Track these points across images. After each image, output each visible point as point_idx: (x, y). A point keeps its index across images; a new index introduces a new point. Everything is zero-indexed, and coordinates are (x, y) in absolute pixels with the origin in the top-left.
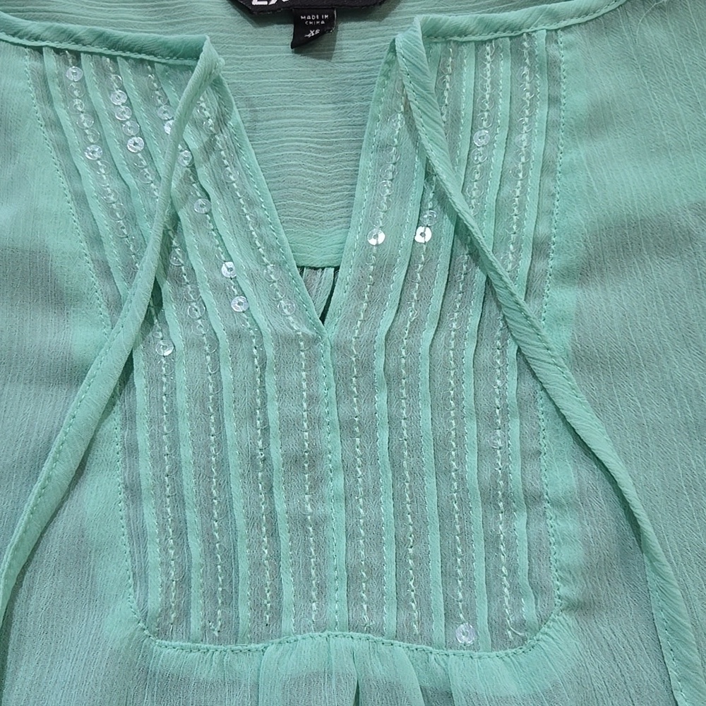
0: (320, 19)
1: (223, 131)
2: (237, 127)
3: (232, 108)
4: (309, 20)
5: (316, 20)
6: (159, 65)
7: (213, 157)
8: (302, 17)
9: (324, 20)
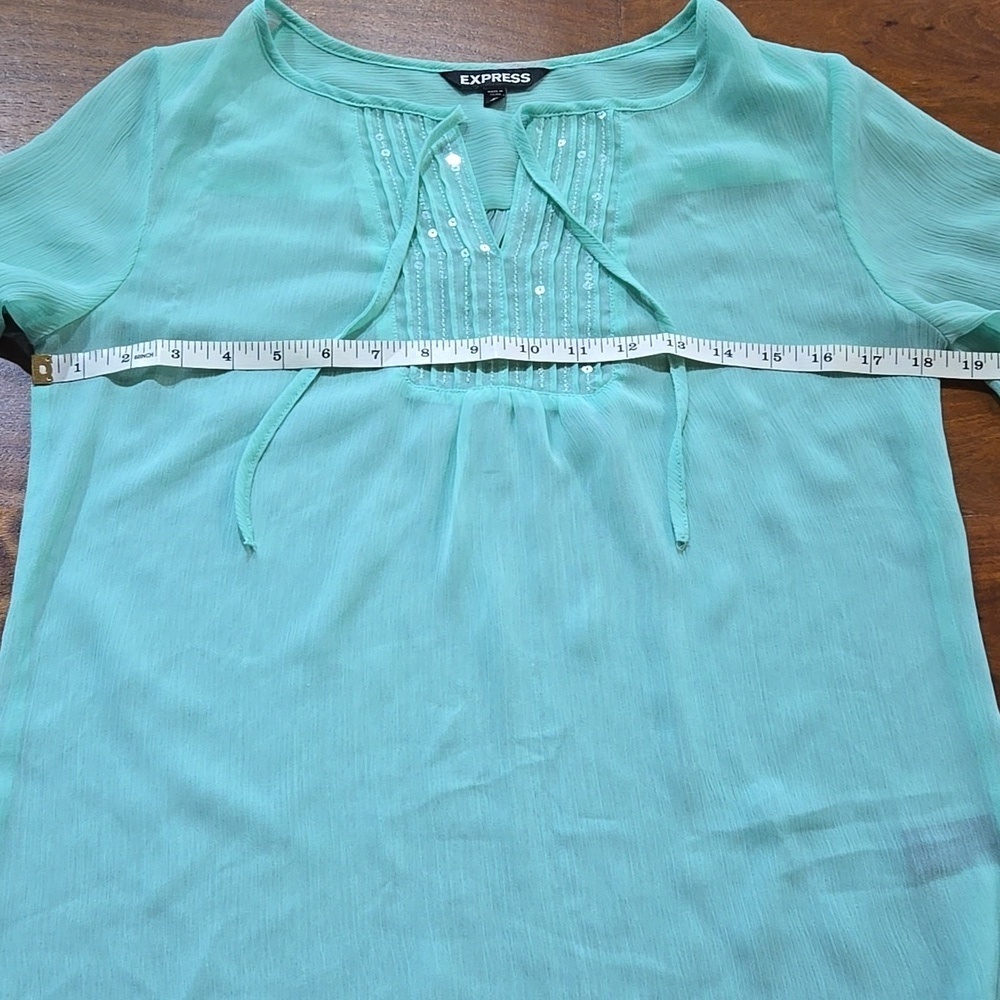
4: (492, 93)
5: (496, 93)
8: (488, 92)
9: (500, 93)
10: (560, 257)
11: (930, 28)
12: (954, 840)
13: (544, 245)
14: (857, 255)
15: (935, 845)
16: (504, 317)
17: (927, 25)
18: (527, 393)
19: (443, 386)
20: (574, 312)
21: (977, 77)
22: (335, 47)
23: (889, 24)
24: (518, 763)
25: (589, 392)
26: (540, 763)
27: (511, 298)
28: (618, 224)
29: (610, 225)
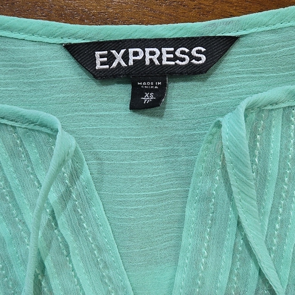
0: (154, 85)
1: (77, 183)
2: (88, 182)
3: (83, 164)
4: (144, 85)
5: (151, 85)
6: (20, 129)
7: (69, 206)
8: (139, 84)
9: (157, 85)
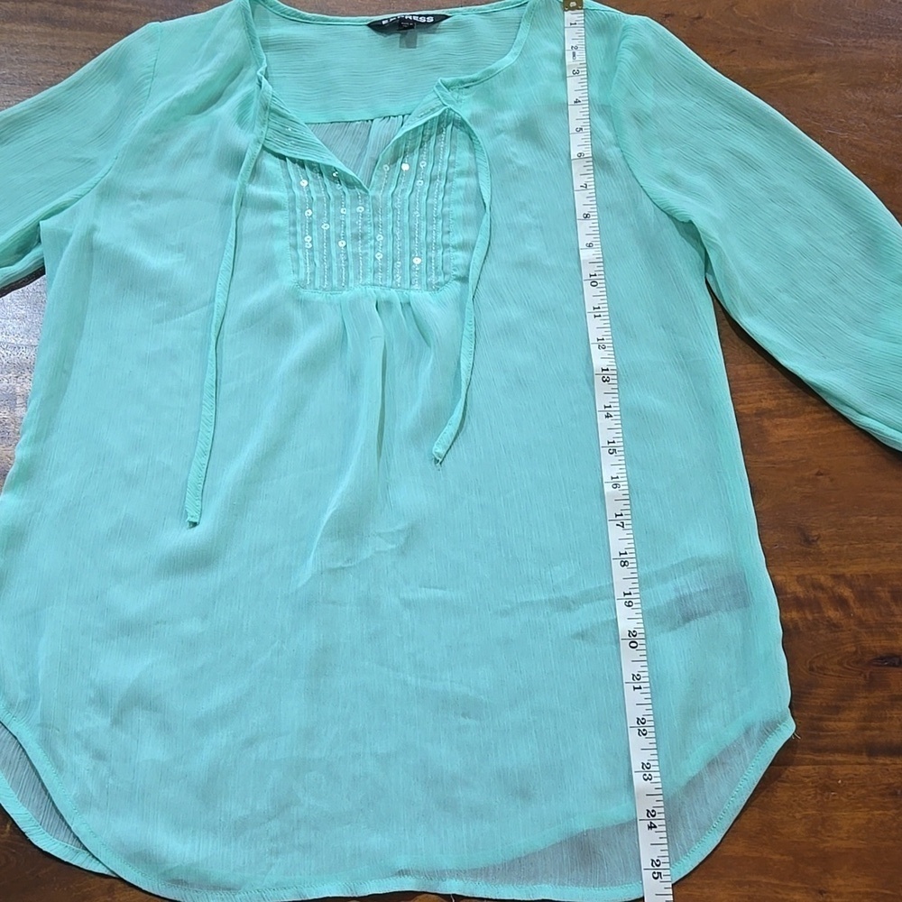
10: (413, 195)
11: (699, 18)
12: (707, 590)
13: (401, 187)
14: (634, 176)
15: (690, 596)
16: (371, 239)
17: (697, 15)
18: (388, 291)
19: (324, 290)
20: (424, 234)
21: (734, 51)
22: (289, 13)
23: (667, 16)
24: (377, 549)
25: (434, 290)
26: (392, 550)
27: (375, 226)
28: (457, 169)
29: (451, 170)
